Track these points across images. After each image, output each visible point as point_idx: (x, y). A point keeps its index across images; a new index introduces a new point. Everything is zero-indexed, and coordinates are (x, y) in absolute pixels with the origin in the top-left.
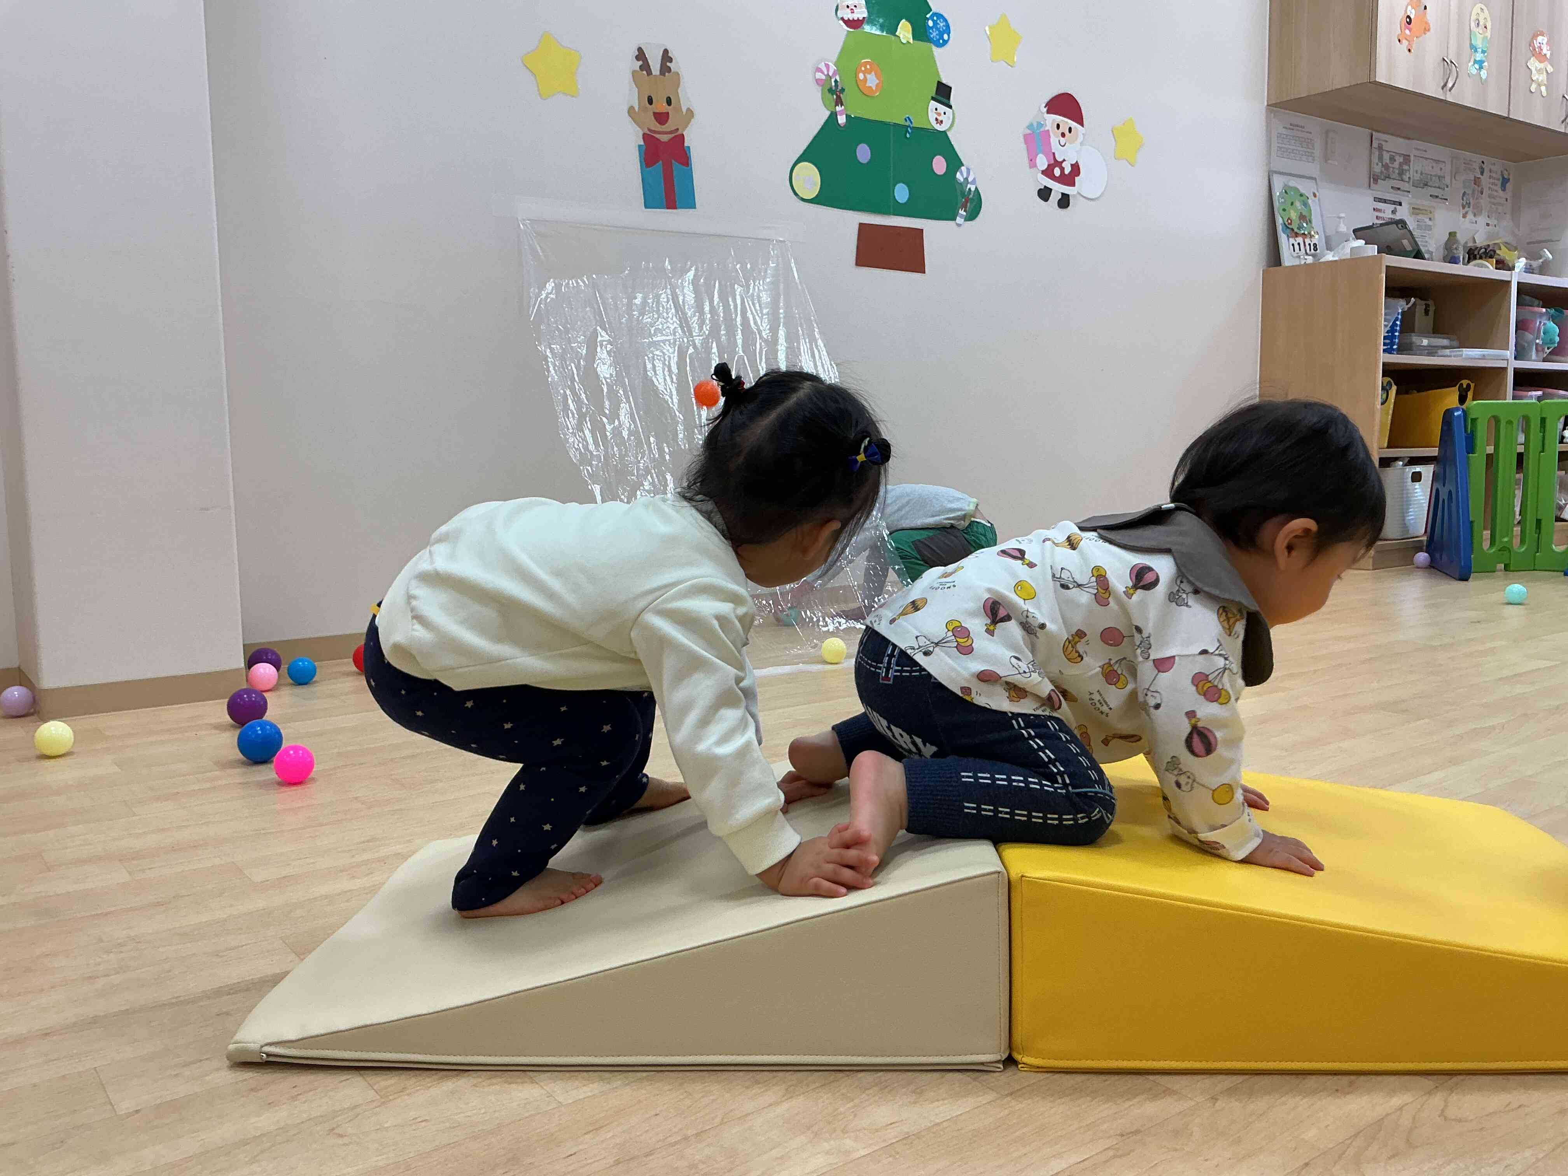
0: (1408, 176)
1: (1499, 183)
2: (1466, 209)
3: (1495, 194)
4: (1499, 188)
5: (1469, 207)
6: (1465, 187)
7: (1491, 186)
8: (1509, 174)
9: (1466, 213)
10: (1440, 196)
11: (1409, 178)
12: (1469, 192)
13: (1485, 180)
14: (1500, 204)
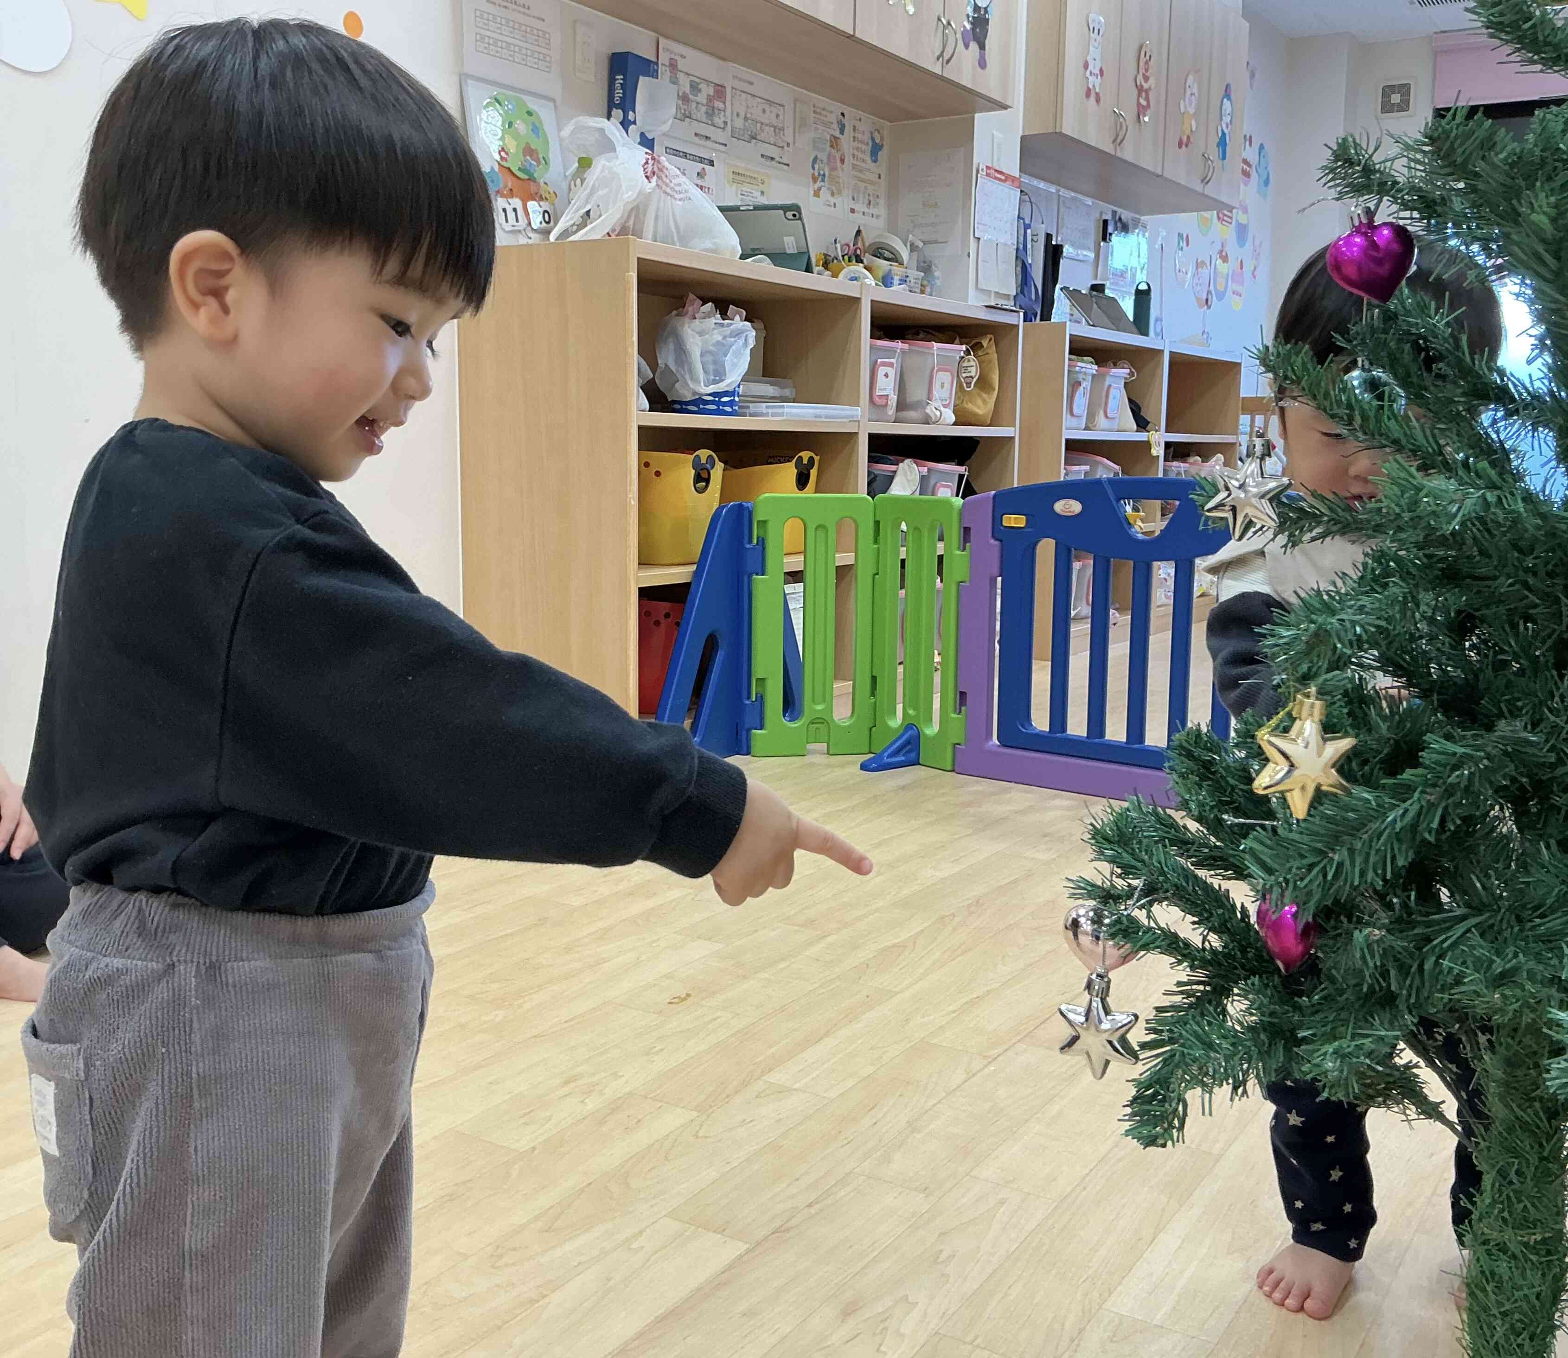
0: (723, 119)
1: (868, 149)
2: (819, 184)
3: (862, 165)
4: (868, 158)
5: (823, 181)
6: (815, 147)
7: (856, 153)
8: (882, 138)
9: (819, 189)
10: (777, 159)
11: (725, 123)
12: (823, 156)
13: (846, 140)
14: (871, 183)
